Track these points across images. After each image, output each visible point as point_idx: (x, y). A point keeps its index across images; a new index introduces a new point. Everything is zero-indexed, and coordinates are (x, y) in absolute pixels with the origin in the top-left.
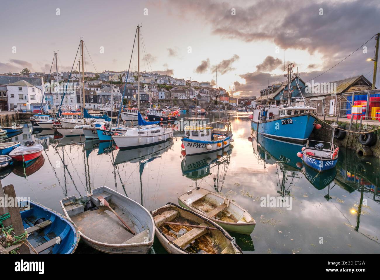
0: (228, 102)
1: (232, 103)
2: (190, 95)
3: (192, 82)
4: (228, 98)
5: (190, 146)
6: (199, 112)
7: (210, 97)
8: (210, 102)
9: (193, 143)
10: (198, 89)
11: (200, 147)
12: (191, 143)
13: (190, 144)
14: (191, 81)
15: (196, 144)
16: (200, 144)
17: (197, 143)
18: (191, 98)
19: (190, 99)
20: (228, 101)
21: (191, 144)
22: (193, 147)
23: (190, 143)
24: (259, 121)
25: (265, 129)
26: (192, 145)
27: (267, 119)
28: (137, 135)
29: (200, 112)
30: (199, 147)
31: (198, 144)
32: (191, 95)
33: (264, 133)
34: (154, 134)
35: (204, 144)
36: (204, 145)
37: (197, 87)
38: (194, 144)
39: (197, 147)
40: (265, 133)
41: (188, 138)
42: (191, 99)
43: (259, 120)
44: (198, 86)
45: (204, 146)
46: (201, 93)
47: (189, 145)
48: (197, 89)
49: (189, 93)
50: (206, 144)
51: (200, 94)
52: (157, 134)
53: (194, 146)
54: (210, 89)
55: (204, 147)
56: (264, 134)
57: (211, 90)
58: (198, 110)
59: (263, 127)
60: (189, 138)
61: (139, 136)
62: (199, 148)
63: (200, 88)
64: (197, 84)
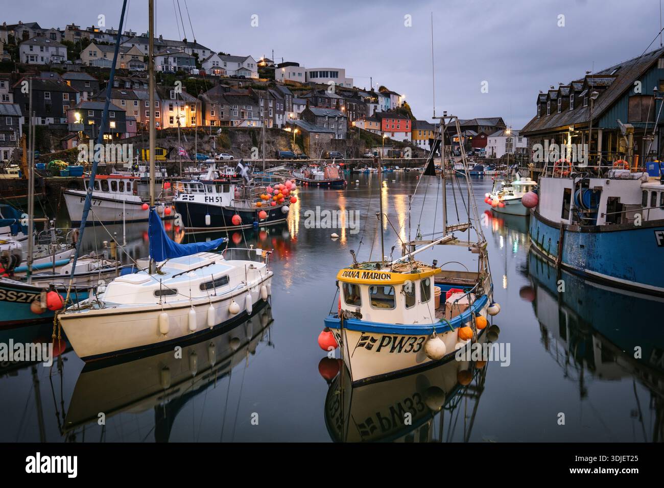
0: (409, 138)
1: (422, 142)
2: (275, 112)
3: (280, 66)
4: (409, 122)
5: (369, 348)
6: (317, 179)
7: (347, 118)
8: (348, 135)
9: (378, 337)
10: (302, 90)
11: (403, 350)
12: (371, 335)
13: (368, 341)
14: (277, 62)
15: (390, 338)
16: (403, 338)
17: (392, 336)
18: (279, 123)
19: (275, 125)
20: (409, 134)
21: (373, 340)
22: (378, 350)
23: (366, 338)
24: (568, 222)
25: (590, 254)
26: (376, 345)
27: (600, 221)
28: (153, 302)
29: (322, 179)
30: (401, 348)
31: (395, 338)
32: (280, 112)
33: (585, 267)
34: (212, 292)
35: (418, 337)
36: (416, 339)
37: (299, 85)
38: (384, 338)
39: (392, 351)
40: (593, 270)
41: (358, 315)
42: (280, 127)
43: (565, 216)
44: (303, 81)
45: (415, 344)
46: (316, 105)
47: (362, 345)
48: (300, 92)
49: (271, 105)
50: (426, 337)
51: (313, 109)
52: (221, 291)
53: (381, 346)
54: (345, 91)
55: (416, 347)
56: (587, 271)
57: (348, 96)
58: (315, 172)
59: (582, 246)
60: (361, 316)
61: (159, 307)
62: (400, 351)
63: (310, 86)
64: (300, 74)
